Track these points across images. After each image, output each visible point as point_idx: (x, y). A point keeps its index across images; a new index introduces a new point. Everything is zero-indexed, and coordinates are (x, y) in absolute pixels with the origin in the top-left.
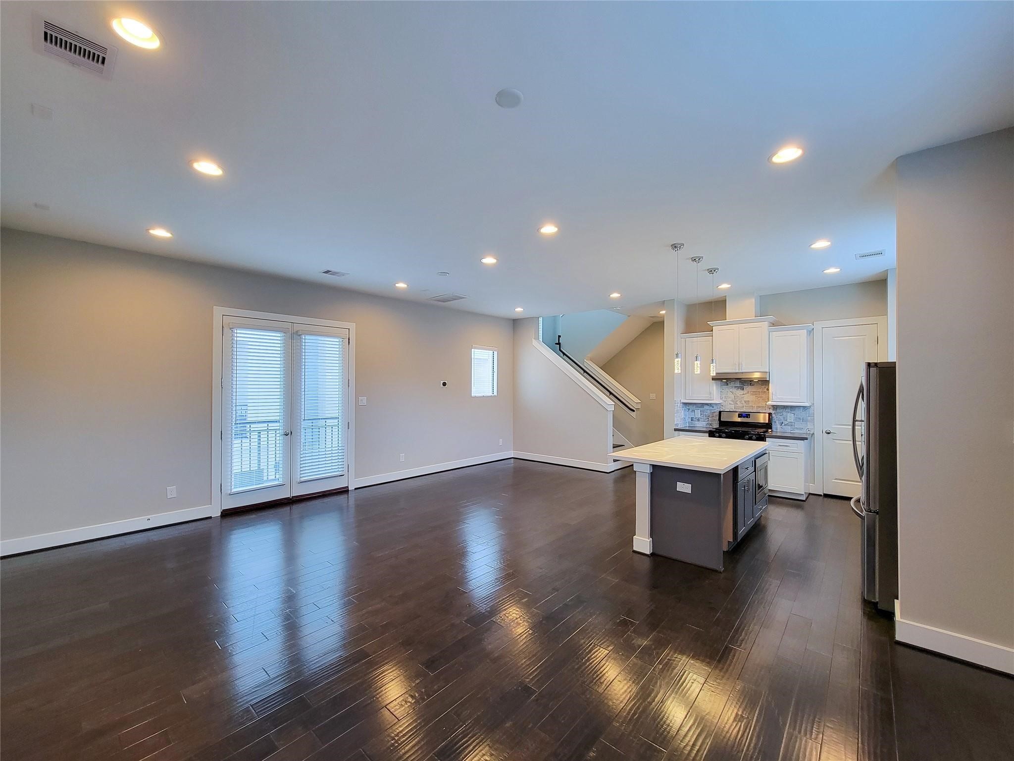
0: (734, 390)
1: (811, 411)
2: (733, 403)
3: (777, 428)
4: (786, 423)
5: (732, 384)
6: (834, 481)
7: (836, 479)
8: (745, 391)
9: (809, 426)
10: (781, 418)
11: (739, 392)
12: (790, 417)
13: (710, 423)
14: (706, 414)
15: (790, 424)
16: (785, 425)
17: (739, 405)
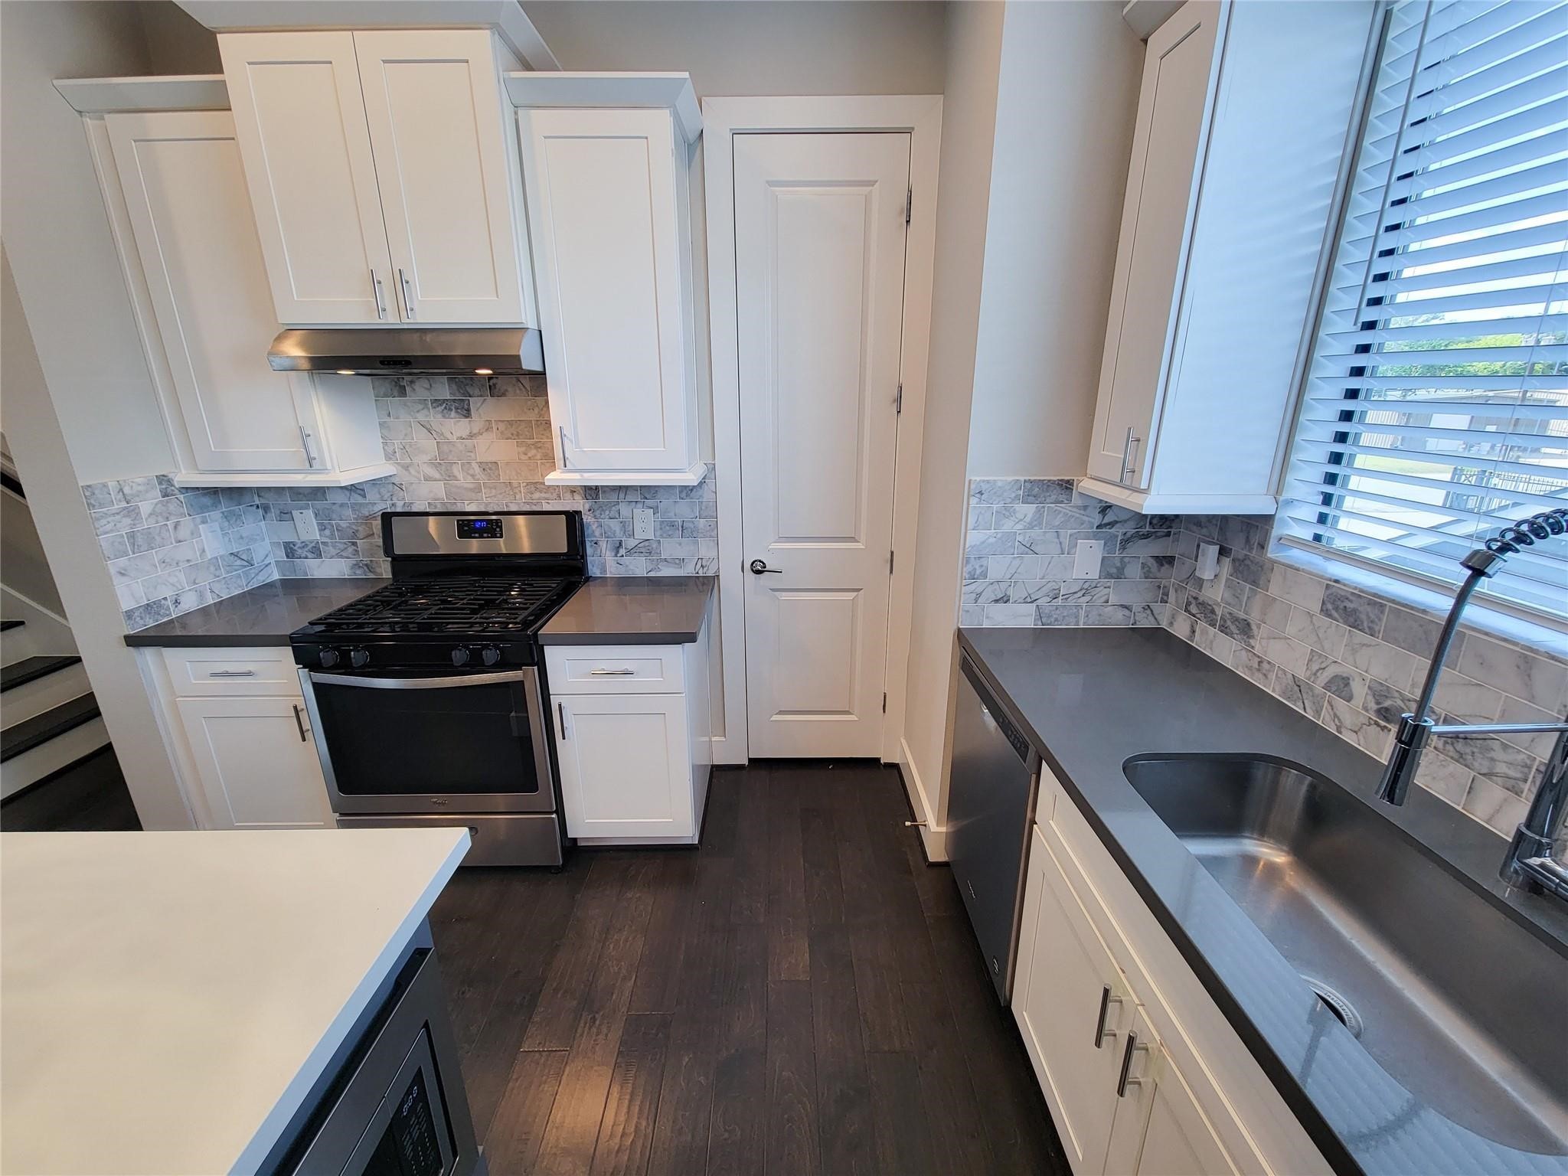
0: (434, 418)
1: (707, 495)
2: (437, 476)
3: (602, 561)
4: (631, 543)
5: (421, 390)
6: (775, 718)
7: (781, 712)
8: (477, 422)
9: (705, 550)
10: (615, 525)
11: (455, 427)
12: (644, 523)
13: (366, 560)
14: (343, 524)
15: (646, 549)
16: (629, 552)
17: (463, 480)
